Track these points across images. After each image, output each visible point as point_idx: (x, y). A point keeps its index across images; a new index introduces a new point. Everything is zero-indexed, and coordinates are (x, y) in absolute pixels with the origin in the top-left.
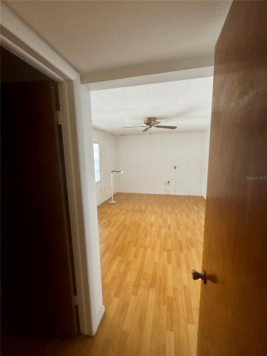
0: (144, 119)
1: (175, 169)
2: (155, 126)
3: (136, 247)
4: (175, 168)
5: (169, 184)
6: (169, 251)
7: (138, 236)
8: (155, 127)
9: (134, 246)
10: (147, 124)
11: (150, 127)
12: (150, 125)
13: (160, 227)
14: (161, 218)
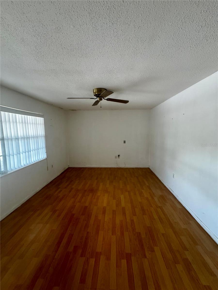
0: (93, 90)
1: (124, 144)
2: (106, 98)
3: (85, 256)
4: (125, 142)
5: (119, 158)
6: (128, 257)
7: (88, 233)
8: (106, 100)
9: (82, 256)
10: (97, 96)
11: (101, 99)
12: (101, 97)
13: (114, 212)
14: (114, 199)
